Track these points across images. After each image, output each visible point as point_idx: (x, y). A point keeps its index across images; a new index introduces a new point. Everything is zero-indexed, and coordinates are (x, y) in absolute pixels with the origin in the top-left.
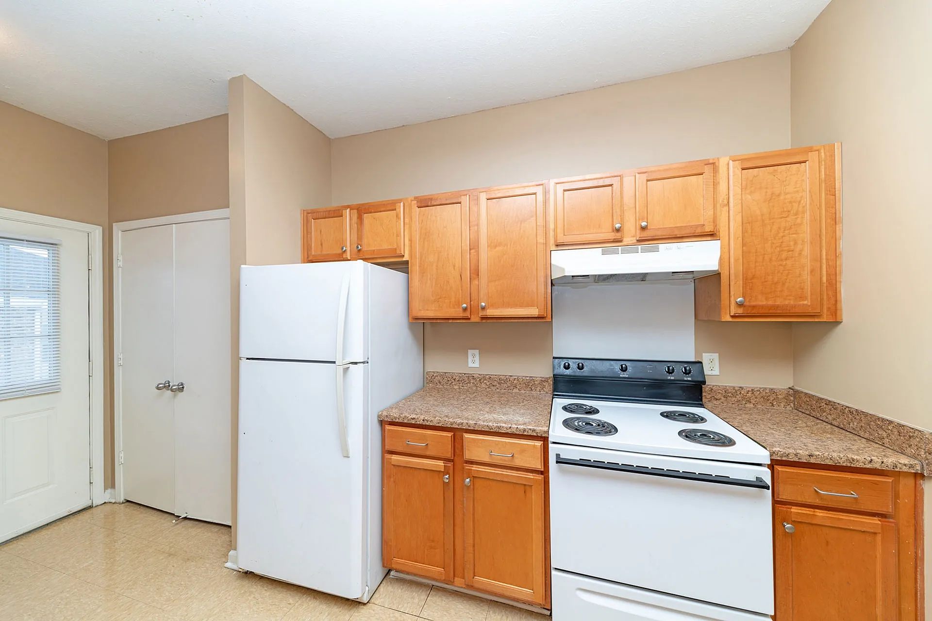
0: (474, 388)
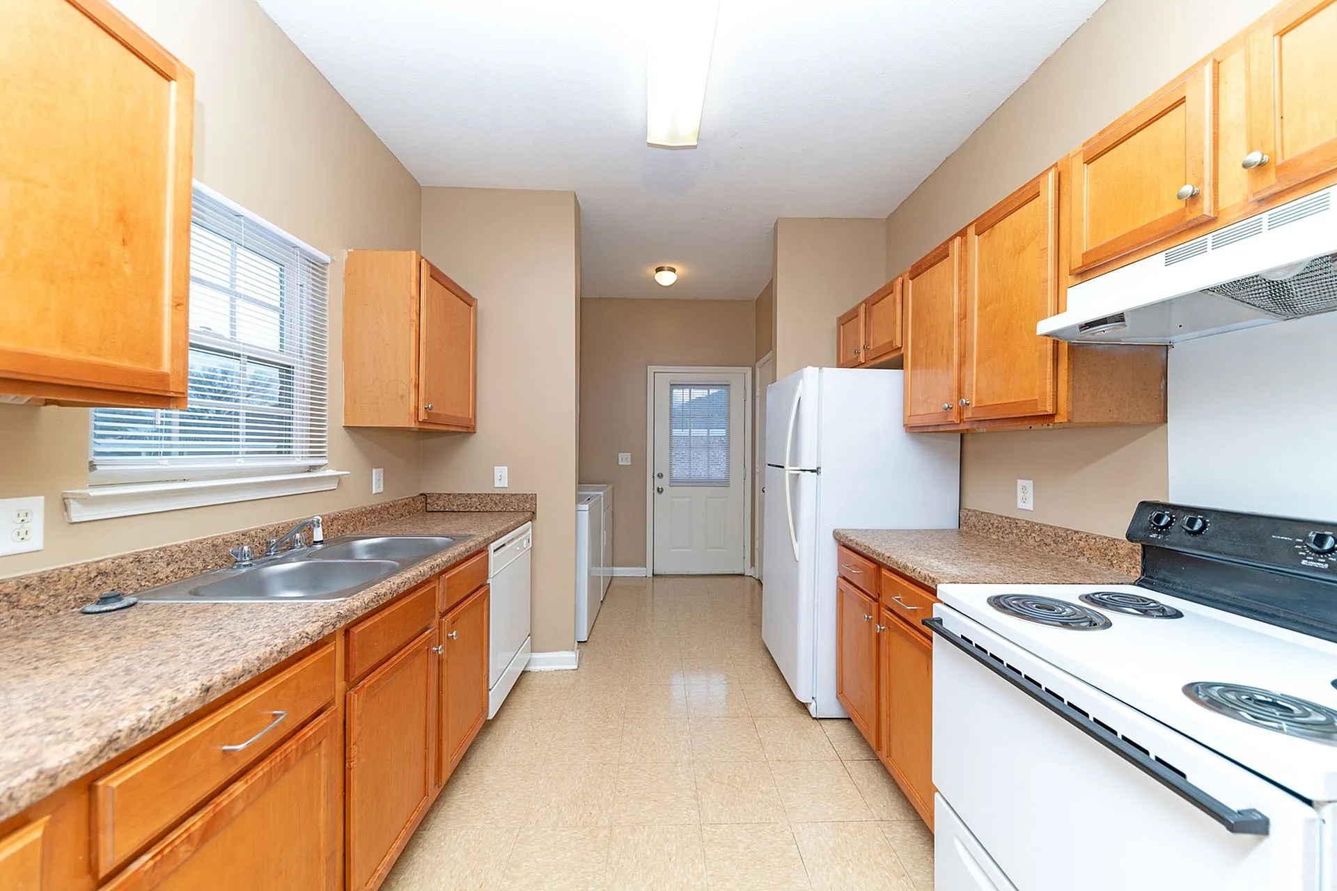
0: (1018, 543)
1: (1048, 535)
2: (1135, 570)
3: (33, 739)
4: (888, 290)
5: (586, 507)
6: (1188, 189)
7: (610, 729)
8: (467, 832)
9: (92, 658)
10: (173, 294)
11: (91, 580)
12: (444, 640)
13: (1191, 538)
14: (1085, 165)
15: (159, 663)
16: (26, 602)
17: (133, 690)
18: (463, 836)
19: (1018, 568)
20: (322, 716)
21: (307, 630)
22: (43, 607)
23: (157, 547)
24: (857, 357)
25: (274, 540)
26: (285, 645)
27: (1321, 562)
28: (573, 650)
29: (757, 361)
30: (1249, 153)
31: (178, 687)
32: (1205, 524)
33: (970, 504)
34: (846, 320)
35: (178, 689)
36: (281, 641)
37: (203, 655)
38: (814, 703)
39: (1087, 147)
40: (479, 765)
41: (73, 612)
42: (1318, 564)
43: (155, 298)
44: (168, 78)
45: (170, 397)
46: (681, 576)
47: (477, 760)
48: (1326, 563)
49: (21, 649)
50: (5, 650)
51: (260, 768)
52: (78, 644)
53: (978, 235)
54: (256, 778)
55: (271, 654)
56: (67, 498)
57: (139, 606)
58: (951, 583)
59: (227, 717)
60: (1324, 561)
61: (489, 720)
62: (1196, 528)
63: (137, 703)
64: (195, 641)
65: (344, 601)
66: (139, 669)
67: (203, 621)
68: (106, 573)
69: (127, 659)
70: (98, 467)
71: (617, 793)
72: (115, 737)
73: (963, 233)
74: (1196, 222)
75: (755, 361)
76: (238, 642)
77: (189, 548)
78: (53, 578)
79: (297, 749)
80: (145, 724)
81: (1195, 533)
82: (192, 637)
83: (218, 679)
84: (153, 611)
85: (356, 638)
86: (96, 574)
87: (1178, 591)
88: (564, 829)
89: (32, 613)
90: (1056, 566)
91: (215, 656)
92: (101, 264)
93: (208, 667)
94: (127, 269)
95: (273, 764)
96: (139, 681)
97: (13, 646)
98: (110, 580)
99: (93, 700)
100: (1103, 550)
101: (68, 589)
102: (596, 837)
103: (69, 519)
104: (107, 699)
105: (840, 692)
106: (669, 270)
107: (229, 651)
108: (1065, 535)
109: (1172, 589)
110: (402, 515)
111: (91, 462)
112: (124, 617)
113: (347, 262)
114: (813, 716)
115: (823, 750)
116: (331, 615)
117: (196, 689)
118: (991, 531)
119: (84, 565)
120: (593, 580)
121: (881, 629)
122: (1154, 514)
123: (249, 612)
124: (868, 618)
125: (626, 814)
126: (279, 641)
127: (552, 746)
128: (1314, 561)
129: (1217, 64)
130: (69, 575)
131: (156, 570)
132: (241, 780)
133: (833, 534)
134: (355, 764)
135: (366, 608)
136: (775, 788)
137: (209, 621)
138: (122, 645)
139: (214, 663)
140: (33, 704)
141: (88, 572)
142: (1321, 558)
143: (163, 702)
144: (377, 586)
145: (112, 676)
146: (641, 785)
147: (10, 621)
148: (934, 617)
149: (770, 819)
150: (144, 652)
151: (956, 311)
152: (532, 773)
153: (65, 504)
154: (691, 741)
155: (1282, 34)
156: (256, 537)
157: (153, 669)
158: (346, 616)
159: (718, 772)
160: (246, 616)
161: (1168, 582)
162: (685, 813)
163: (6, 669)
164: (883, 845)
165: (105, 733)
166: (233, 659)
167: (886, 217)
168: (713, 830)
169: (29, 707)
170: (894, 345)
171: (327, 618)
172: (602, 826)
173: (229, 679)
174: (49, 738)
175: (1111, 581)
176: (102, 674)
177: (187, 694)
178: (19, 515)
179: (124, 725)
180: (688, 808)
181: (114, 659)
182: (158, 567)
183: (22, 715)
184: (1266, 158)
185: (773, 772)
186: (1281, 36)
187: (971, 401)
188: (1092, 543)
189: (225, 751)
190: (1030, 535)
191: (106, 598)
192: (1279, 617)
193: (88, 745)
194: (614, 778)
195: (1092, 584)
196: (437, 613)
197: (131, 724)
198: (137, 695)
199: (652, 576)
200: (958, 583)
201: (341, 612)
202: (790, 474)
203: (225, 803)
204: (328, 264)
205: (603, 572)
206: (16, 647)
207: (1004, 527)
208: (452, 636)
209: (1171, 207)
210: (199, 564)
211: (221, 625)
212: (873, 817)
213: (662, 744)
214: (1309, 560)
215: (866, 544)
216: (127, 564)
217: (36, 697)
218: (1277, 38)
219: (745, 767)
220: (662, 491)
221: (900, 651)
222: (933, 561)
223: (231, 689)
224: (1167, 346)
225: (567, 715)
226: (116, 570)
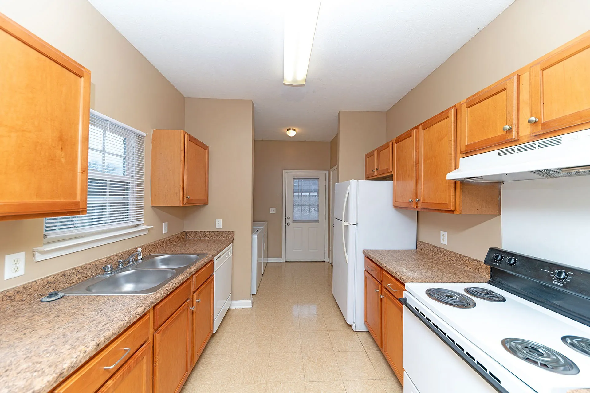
1: (453, 257)
2: (488, 275)
3: (28, 374)
4: (386, 146)
5: (256, 235)
6: (507, 127)
7: (266, 336)
8: (204, 386)
9: (48, 328)
10: (82, 167)
11: (44, 286)
12: (195, 303)
13: (510, 267)
14: (467, 108)
15: (77, 331)
16: (18, 299)
17: (67, 347)
18: (203, 388)
19: (439, 273)
20: (144, 346)
21: (138, 311)
22: (25, 300)
23: (72, 268)
24: (374, 173)
25: (121, 261)
26: (129, 319)
27: (560, 283)
28: (250, 299)
29: (331, 168)
30: (530, 117)
31: (86, 345)
32: (515, 261)
33: (421, 239)
34: (369, 156)
35: (86, 346)
36: (128, 318)
37: (95, 326)
38: (354, 325)
39: (468, 101)
40: (209, 354)
41: (37, 301)
42: (559, 284)
43: (74, 171)
44: (80, 77)
45: (79, 211)
46: (297, 262)
47: (208, 352)
48: (562, 283)
49: (17, 323)
50: (10, 324)
51: (119, 373)
52: (41, 320)
53: (424, 130)
54: (117, 378)
55: (124, 325)
56: (34, 252)
57: (65, 297)
58: (411, 282)
59: (106, 355)
60: (561, 282)
61: (213, 334)
62: (512, 263)
63: (70, 354)
64: (91, 318)
65: (153, 294)
66: (69, 335)
67: (93, 306)
68: (51, 282)
69: (63, 329)
70: (47, 237)
71: (269, 367)
72: (62, 372)
73: (417, 127)
74: (511, 141)
75: (330, 168)
76: (109, 318)
77: (85, 267)
78: (29, 287)
79: (134, 363)
80: (74, 364)
81: (511, 265)
82: (90, 315)
83: (103, 340)
84: (71, 300)
85: (158, 310)
86: (46, 283)
87: (505, 287)
88: (246, 385)
89: (20, 303)
90: (456, 272)
91: (100, 327)
92: (52, 160)
93: (98, 333)
94: (63, 160)
95: (124, 370)
96: (69, 342)
97: (13, 321)
98: (53, 285)
99: (51, 352)
100: (475, 266)
101: (35, 291)
102: (260, 388)
103: (35, 260)
104: (57, 352)
105: (365, 321)
106: (293, 130)
107: (106, 324)
108: (460, 257)
109: (502, 286)
110: (176, 242)
111: (44, 235)
112: (59, 304)
113: (153, 135)
114: (354, 330)
115: (358, 346)
116: (148, 303)
117: (94, 345)
118: (430, 252)
119: (41, 280)
120: (259, 264)
121: (382, 297)
122: (495, 255)
123: (113, 301)
124: (377, 291)
125: (273, 377)
126: (127, 318)
127: (241, 345)
128: (557, 282)
129: (519, 76)
130: (35, 285)
131: (71, 278)
132: (111, 380)
133: (363, 252)
134: (157, 364)
135: (162, 297)
136: (337, 365)
137: (96, 306)
138: (60, 320)
139: (100, 331)
140: (26, 354)
141: (43, 283)
142: (560, 281)
143: (80, 353)
144: (167, 285)
145: (58, 339)
146: (279, 363)
147: (11, 308)
148: (404, 297)
149: (335, 379)
150: (70, 324)
151: (414, 160)
152: (232, 358)
153: (33, 254)
154: (301, 342)
155: (543, 70)
156: (113, 259)
157: (74, 335)
158: (154, 302)
159: (312, 357)
160: (112, 303)
161: (501, 283)
162: (298, 376)
163: (12, 334)
164: (382, 391)
165: (58, 371)
166: (108, 329)
167: (386, 111)
168: (310, 384)
169: (25, 356)
170: (389, 170)
171: (146, 304)
172: (262, 383)
173: (107, 339)
174: (35, 374)
175: (478, 281)
176: (53, 337)
177: (90, 348)
178: (14, 261)
179: (66, 366)
180: (299, 374)
181: (58, 328)
182: (72, 277)
183: (22, 361)
184: (537, 119)
185: (336, 357)
186: (543, 71)
187: (421, 200)
188: (471, 262)
189: (105, 369)
190: (446, 256)
191: (51, 295)
192: (544, 303)
193: (52, 377)
194: (268, 360)
195: (470, 282)
196: (192, 291)
197: (69, 365)
198: (69, 349)
199: (284, 262)
200: (414, 282)
201: (152, 300)
202: (344, 226)
203: (105, 391)
204: (145, 136)
205: (263, 260)
206: (15, 322)
207: (435, 251)
208: (198, 301)
209: (500, 133)
210: (89, 274)
211: (101, 308)
212: (379, 378)
213: (288, 344)
214: (555, 281)
215: (376, 259)
216: (59, 277)
217: (27, 351)
218: (541, 71)
219: (324, 355)
220: (289, 225)
221: (390, 307)
222: (404, 269)
223: (108, 343)
224: (501, 183)
225: (247, 330)
226: (55, 280)
